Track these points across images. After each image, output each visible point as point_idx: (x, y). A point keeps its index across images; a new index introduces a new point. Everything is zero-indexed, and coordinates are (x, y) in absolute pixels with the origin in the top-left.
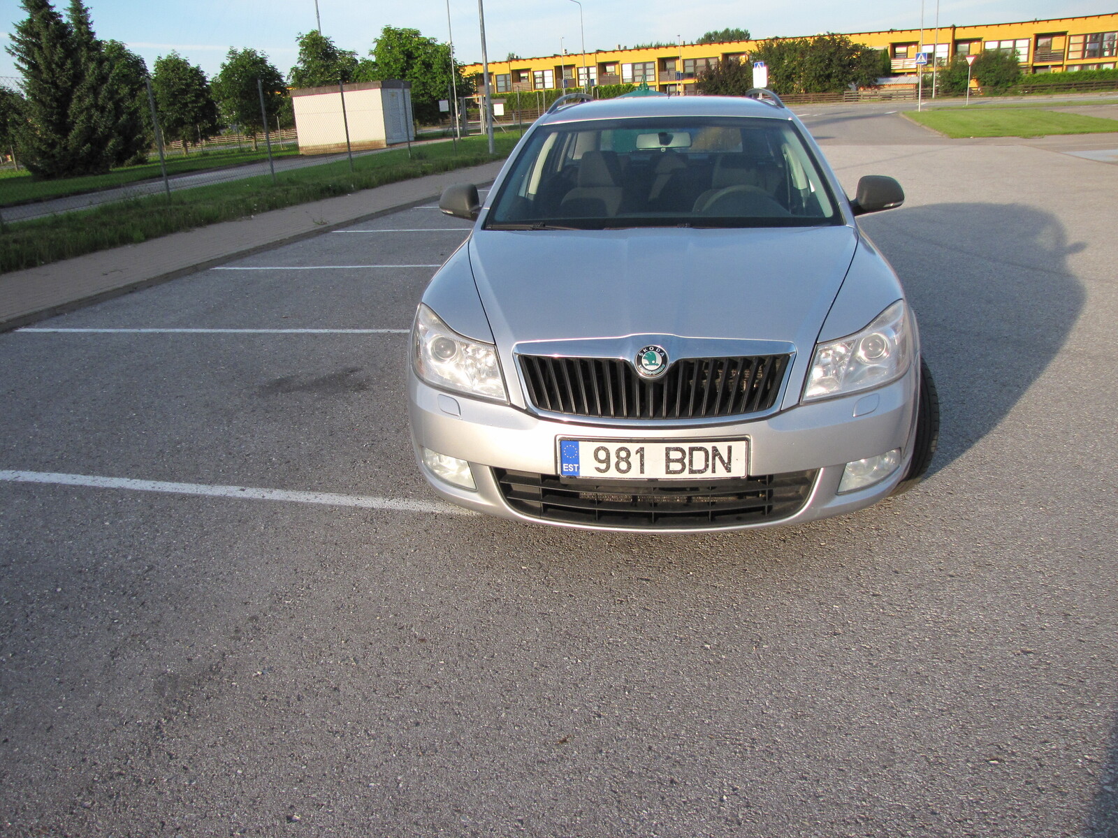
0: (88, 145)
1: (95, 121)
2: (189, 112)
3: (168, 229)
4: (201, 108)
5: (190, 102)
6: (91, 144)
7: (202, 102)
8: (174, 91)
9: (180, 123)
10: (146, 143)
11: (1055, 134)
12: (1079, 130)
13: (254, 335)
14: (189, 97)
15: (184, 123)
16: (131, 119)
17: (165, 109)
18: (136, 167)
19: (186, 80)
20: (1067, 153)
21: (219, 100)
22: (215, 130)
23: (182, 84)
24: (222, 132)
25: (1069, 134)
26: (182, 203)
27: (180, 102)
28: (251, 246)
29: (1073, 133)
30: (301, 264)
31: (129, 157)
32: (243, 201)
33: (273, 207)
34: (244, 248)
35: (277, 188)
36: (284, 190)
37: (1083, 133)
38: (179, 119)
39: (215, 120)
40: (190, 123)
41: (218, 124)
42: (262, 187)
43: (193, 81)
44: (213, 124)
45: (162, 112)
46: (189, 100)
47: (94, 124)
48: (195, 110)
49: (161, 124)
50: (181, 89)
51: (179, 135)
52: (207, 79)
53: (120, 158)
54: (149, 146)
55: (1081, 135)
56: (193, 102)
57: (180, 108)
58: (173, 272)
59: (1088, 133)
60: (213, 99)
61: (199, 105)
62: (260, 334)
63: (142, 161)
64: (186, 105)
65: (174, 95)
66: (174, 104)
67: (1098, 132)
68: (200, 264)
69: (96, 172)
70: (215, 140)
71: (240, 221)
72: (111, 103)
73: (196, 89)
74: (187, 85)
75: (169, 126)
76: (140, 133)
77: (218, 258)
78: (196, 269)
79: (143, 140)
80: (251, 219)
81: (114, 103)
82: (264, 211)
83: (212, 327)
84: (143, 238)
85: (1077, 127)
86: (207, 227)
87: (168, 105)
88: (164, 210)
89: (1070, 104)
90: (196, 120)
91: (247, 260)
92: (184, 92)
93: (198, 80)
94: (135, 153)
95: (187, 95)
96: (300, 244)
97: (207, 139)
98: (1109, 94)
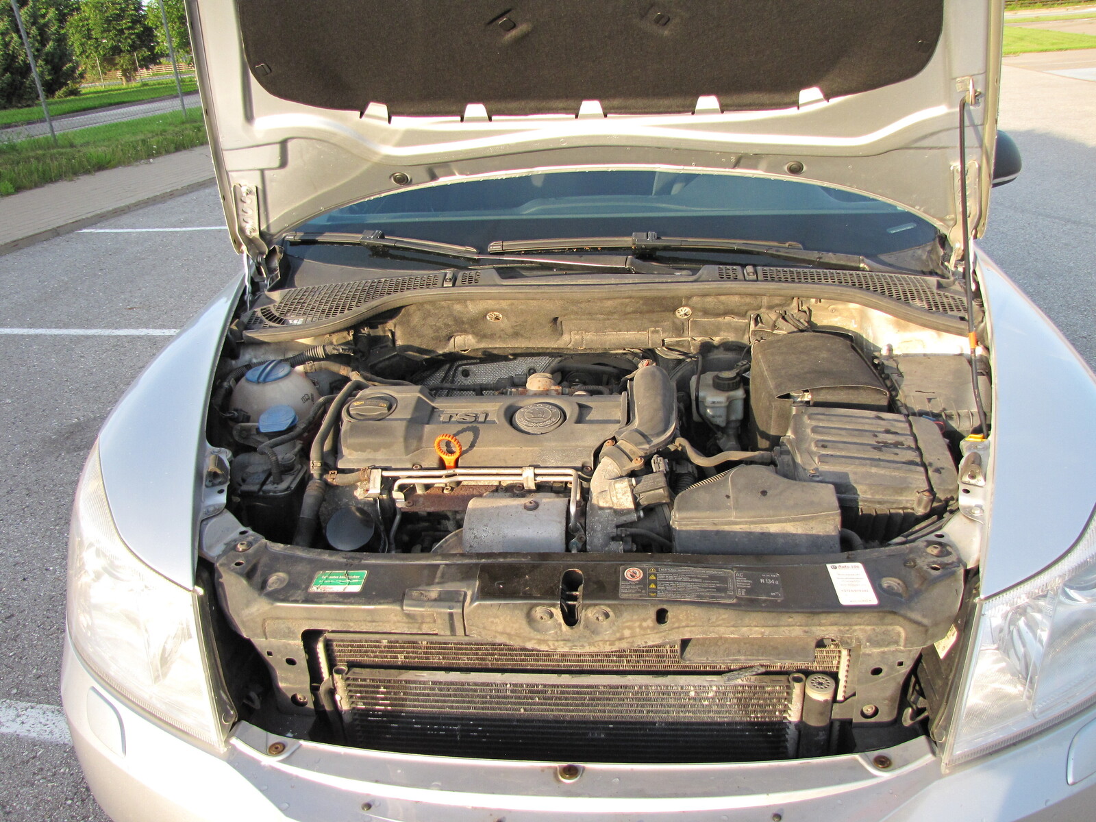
0: (8, 75)
1: (14, 48)
2: (126, 39)
3: (46, 178)
4: (138, 36)
5: (125, 28)
6: (12, 73)
7: (139, 29)
8: (108, 17)
9: (116, 50)
10: (78, 72)
11: (1031, 52)
12: (1056, 47)
13: (78, 340)
14: (125, 23)
15: (121, 51)
16: (58, 46)
17: (98, 36)
18: (68, 98)
19: (120, 4)
20: (1050, 72)
21: (157, 27)
22: (153, 59)
23: (116, 9)
24: (162, 60)
25: (1046, 51)
26: (72, 146)
27: (114, 28)
28: (133, 201)
29: (1049, 51)
30: (183, 224)
31: (60, 89)
32: (144, 141)
33: (179, 147)
34: (122, 204)
35: (188, 126)
36: (195, 127)
37: (1061, 50)
38: (116, 46)
39: (153, 48)
40: (128, 51)
41: (157, 53)
42: (170, 124)
43: (128, 5)
44: (152, 53)
45: (96, 39)
46: (124, 26)
47: (13, 52)
48: (133, 37)
49: (96, 52)
50: (115, 14)
51: (117, 64)
52: (143, 4)
53: (50, 89)
54: (82, 76)
55: (1059, 52)
56: (129, 28)
57: (116, 36)
58: (23, 239)
59: (1066, 49)
60: (150, 25)
61: (136, 31)
62: (87, 337)
63: (74, 92)
64: (121, 32)
65: (108, 21)
66: (109, 31)
67: (1076, 49)
68: (62, 226)
69: (20, 105)
70: (155, 69)
71: (137, 166)
72: (34, 28)
73: (132, 15)
74: (122, 10)
75: (105, 55)
76: (71, 61)
77: (87, 218)
78: (56, 232)
79: (73, 69)
80: (150, 163)
81: (39, 29)
82: (168, 152)
83: (31, 326)
84: (13, 190)
85: (1053, 44)
86: (97, 174)
87: (103, 32)
88: (44, 155)
89: (1037, 20)
90: (134, 48)
91: (125, 219)
92: (119, 17)
93: (134, 4)
94: (67, 84)
95: (122, 20)
96: (194, 196)
97: (148, 68)
98: (1077, 9)
